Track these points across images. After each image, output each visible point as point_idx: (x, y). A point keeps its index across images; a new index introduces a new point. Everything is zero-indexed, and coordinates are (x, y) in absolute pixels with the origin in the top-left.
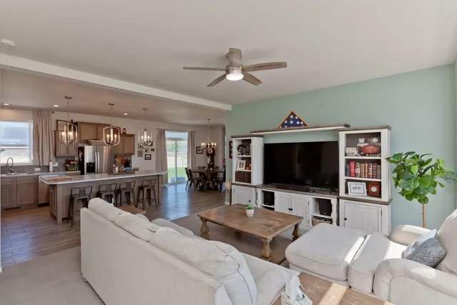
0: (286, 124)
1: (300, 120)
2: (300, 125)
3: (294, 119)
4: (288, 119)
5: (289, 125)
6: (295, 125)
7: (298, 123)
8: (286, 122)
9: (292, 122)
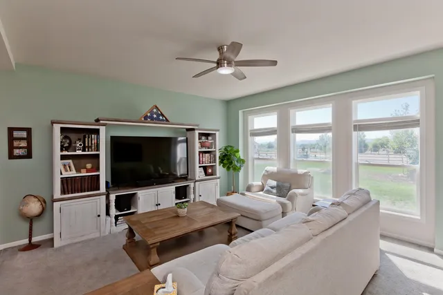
0: (150, 117)
1: (163, 116)
2: (163, 120)
3: (158, 115)
4: (151, 112)
5: (152, 118)
6: (158, 119)
7: (161, 118)
8: (149, 114)
9: (155, 116)
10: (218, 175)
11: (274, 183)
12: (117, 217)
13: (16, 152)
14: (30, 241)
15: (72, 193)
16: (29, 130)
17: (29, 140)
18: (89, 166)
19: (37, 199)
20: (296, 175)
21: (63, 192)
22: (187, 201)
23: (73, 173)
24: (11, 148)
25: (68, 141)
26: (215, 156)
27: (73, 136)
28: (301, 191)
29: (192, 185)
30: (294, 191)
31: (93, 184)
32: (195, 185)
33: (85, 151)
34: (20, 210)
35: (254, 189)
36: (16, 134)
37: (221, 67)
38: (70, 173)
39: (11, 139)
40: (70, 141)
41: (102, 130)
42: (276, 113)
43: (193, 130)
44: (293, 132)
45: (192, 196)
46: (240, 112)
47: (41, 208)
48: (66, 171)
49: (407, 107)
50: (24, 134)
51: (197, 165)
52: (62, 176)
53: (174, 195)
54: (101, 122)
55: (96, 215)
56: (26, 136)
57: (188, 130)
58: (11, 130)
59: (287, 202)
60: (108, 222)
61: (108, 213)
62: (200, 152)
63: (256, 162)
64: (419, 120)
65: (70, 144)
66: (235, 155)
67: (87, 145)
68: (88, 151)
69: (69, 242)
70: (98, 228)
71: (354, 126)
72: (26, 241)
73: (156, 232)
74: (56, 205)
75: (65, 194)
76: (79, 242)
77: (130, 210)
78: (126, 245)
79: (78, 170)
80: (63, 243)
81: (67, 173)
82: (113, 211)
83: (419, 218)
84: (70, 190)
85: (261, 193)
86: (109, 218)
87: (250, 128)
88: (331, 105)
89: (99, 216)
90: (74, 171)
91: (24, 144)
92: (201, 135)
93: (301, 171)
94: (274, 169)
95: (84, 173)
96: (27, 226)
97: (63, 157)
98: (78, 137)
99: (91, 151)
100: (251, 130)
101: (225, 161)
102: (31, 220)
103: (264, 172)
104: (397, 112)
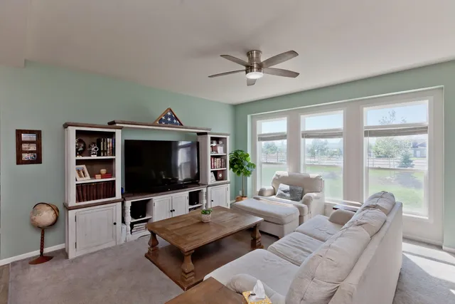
0: (164, 121)
1: (177, 119)
2: (176, 124)
3: (172, 119)
4: (165, 115)
5: (167, 122)
6: (172, 122)
7: (175, 121)
8: (163, 118)
9: (169, 119)
10: (228, 180)
11: (287, 187)
12: (132, 225)
13: (25, 156)
14: (42, 252)
15: (87, 200)
16: (38, 133)
17: (38, 143)
18: (103, 171)
19: (50, 208)
20: (308, 179)
21: (79, 199)
22: (199, 207)
23: (87, 179)
24: (19, 152)
25: (82, 145)
26: (225, 161)
27: (87, 140)
28: (314, 194)
29: (204, 190)
30: (308, 194)
31: (108, 190)
32: (207, 190)
33: (100, 155)
34: (32, 220)
35: (267, 193)
36: (24, 137)
37: (251, 71)
38: (85, 179)
39: (19, 142)
40: (85, 144)
41: (118, 133)
42: (286, 118)
43: (206, 134)
44: (303, 137)
45: (205, 202)
46: (249, 116)
47: (55, 218)
48: (81, 176)
49: (393, 114)
50: (33, 137)
51: (210, 170)
52: (77, 183)
53: (188, 201)
54: (117, 125)
55: (112, 223)
56: (35, 139)
57: (199, 134)
58: (19, 133)
59: (303, 205)
60: (124, 230)
61: (123, 222)
62: (212, 156)
63: (264, 166)
64: (427, 127)
65: (84, 148)
66: (245, 160)
67: (102, 149)
68: (104, 155)
69: (85, 252)
70: (114, 237)
71: (365, 131)
72: (37, 253)
73: (189, 239)
74: (71, 213)
75: (80, 201)
76: (95, 252)
77: (145, 216)
78: (149, 253)
79: (92, 176)
80: (79, 254)
81: (81, 179)
82: (129, 219)
83: (427, 218)
84: (85, 197)
85: (274, 197)
86: (124, 226)
87: (258, 133)
88: (342, 111)
89: (115, 224)
90: (88, 177)
91: (33, 148)
92: (213, 139)
93: (313, 175)
94: (285, 173)
95: (98, 179)
96: (39, 236)
97: (78, 162)
98: (92, 140)
99: (107, 156)
100: (259, 135)
101: (236, 166)
102: (43, 230)
103: (274, 176)
104: (385, 119)
